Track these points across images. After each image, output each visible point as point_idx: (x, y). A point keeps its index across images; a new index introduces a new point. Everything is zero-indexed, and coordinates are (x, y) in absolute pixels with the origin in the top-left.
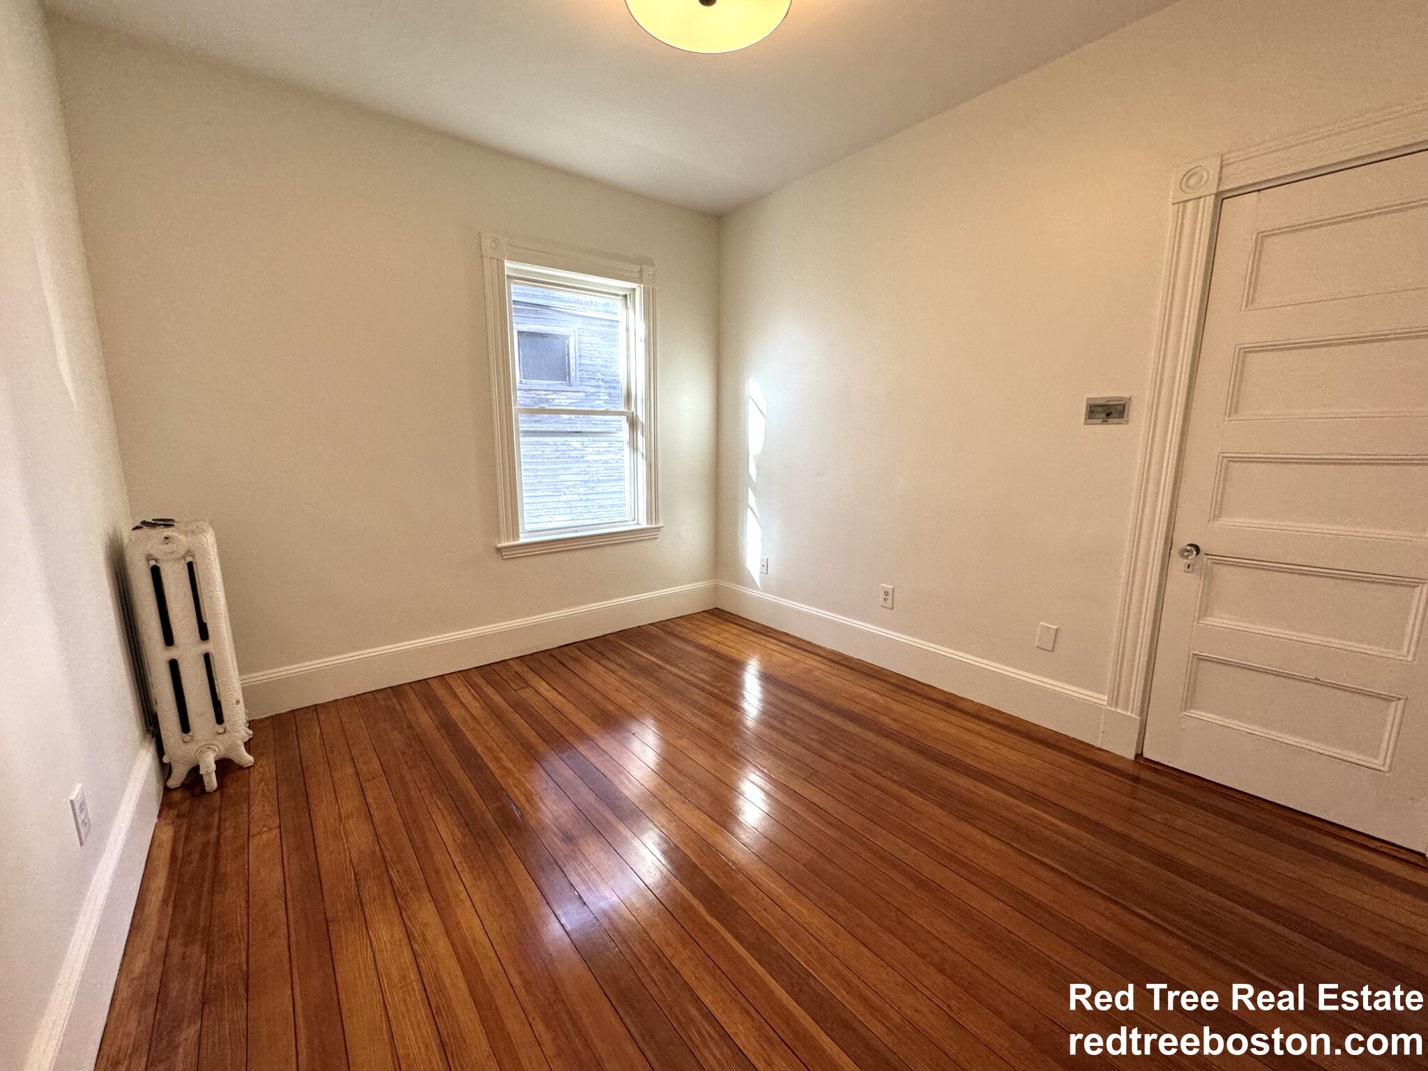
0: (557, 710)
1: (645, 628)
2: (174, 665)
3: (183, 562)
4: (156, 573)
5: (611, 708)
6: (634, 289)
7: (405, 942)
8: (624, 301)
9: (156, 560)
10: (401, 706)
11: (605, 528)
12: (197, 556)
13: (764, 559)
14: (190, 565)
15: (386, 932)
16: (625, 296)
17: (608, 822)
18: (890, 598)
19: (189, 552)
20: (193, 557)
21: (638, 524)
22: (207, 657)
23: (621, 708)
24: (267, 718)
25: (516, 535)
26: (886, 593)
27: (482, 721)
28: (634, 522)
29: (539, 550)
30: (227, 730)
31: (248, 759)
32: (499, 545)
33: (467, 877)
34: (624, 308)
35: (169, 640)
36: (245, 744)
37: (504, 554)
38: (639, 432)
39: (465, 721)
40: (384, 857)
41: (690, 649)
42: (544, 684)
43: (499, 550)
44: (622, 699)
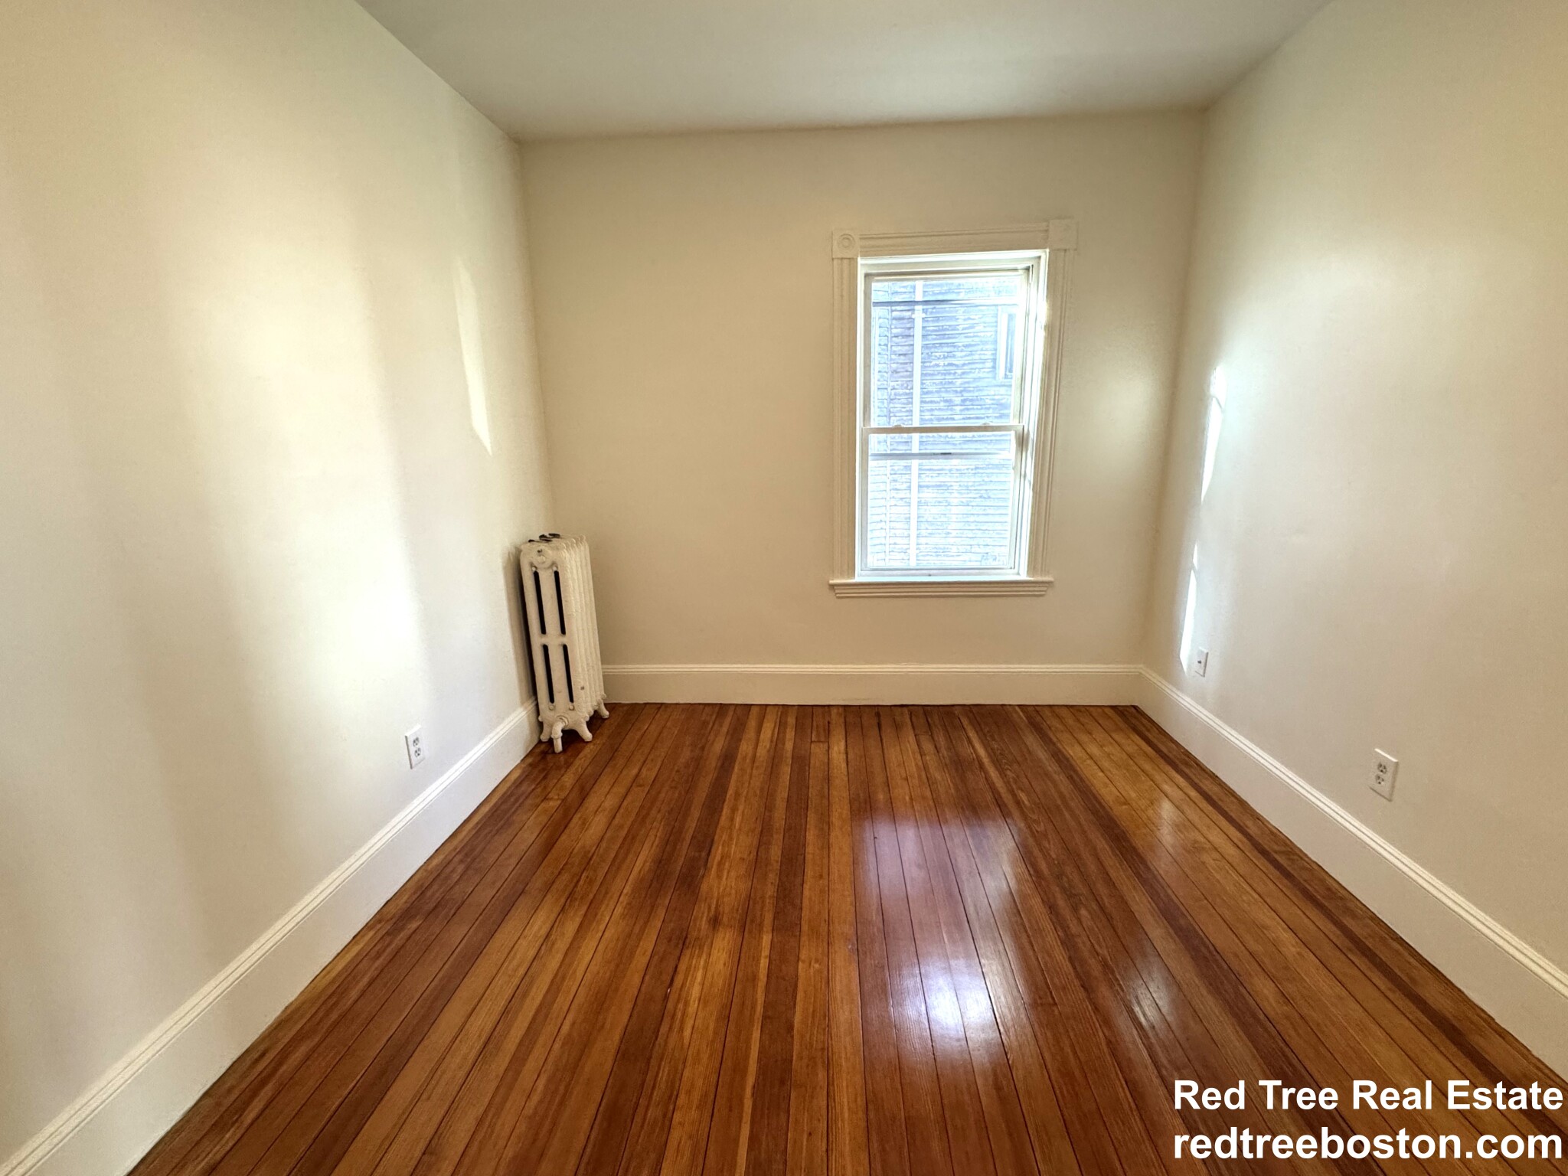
0: (828, 779)
1: (1010, 709)
2: (545, 648)
3: (551, 570)
4: (536, 575)
5: (881, 796)
6: (1039, 257)
7: (542, 940)
8: (1026, 275)
9: (536, 567)
10: (714, 724)
11: (968, 574)
12: (559, 567)
13: (1202, 652)
14: (556, 574)
15: (540, 924)
16: (1028, 269)
17: (761, 925)
18: (1388, 776)
19: (554, 564)
20: (557, 568)
21: (1018, 574)
22: (565, 648)
23: (890, 801)
24: (628, 704)
25: (851, 571)
26: (1382, 768)
27: (756, 764)
28: (1013, 571)
29: (881, 592)
30: (576, 708)
31: (587, 735)
32: (831, 582)
33: (619, 910)
34: (1025, 284)
35: (543, 631)
36: (587, 723)
37: (837, 591)
38: (1029, 452)
39: (744, 758)
40: (591, 859)
41: (1042, 754)
42: (843, 744)
43: (833, 587)
44: (901, 791)
